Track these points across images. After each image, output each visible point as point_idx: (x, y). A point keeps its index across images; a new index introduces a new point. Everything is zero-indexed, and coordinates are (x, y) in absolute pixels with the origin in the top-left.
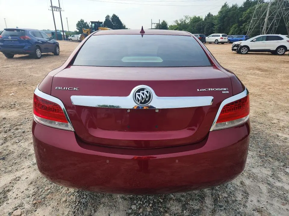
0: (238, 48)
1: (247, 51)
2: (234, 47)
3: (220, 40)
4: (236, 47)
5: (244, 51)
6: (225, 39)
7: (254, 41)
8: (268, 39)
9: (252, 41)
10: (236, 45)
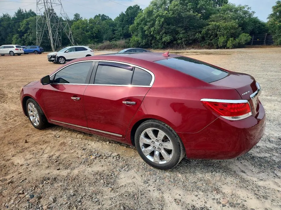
0: (55, 59)
1: (64, 61)
2: (51, 58)
3: (15, 52)
4: (53, 58)
5: (62, 61)
6: (21, 50)
7: (67, 52)
8: (77, 50)
9: (65, 52)
10: (53, 56)
